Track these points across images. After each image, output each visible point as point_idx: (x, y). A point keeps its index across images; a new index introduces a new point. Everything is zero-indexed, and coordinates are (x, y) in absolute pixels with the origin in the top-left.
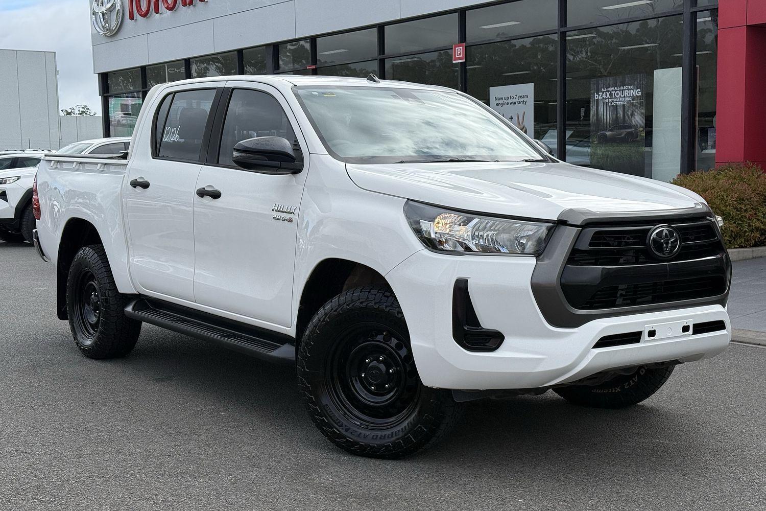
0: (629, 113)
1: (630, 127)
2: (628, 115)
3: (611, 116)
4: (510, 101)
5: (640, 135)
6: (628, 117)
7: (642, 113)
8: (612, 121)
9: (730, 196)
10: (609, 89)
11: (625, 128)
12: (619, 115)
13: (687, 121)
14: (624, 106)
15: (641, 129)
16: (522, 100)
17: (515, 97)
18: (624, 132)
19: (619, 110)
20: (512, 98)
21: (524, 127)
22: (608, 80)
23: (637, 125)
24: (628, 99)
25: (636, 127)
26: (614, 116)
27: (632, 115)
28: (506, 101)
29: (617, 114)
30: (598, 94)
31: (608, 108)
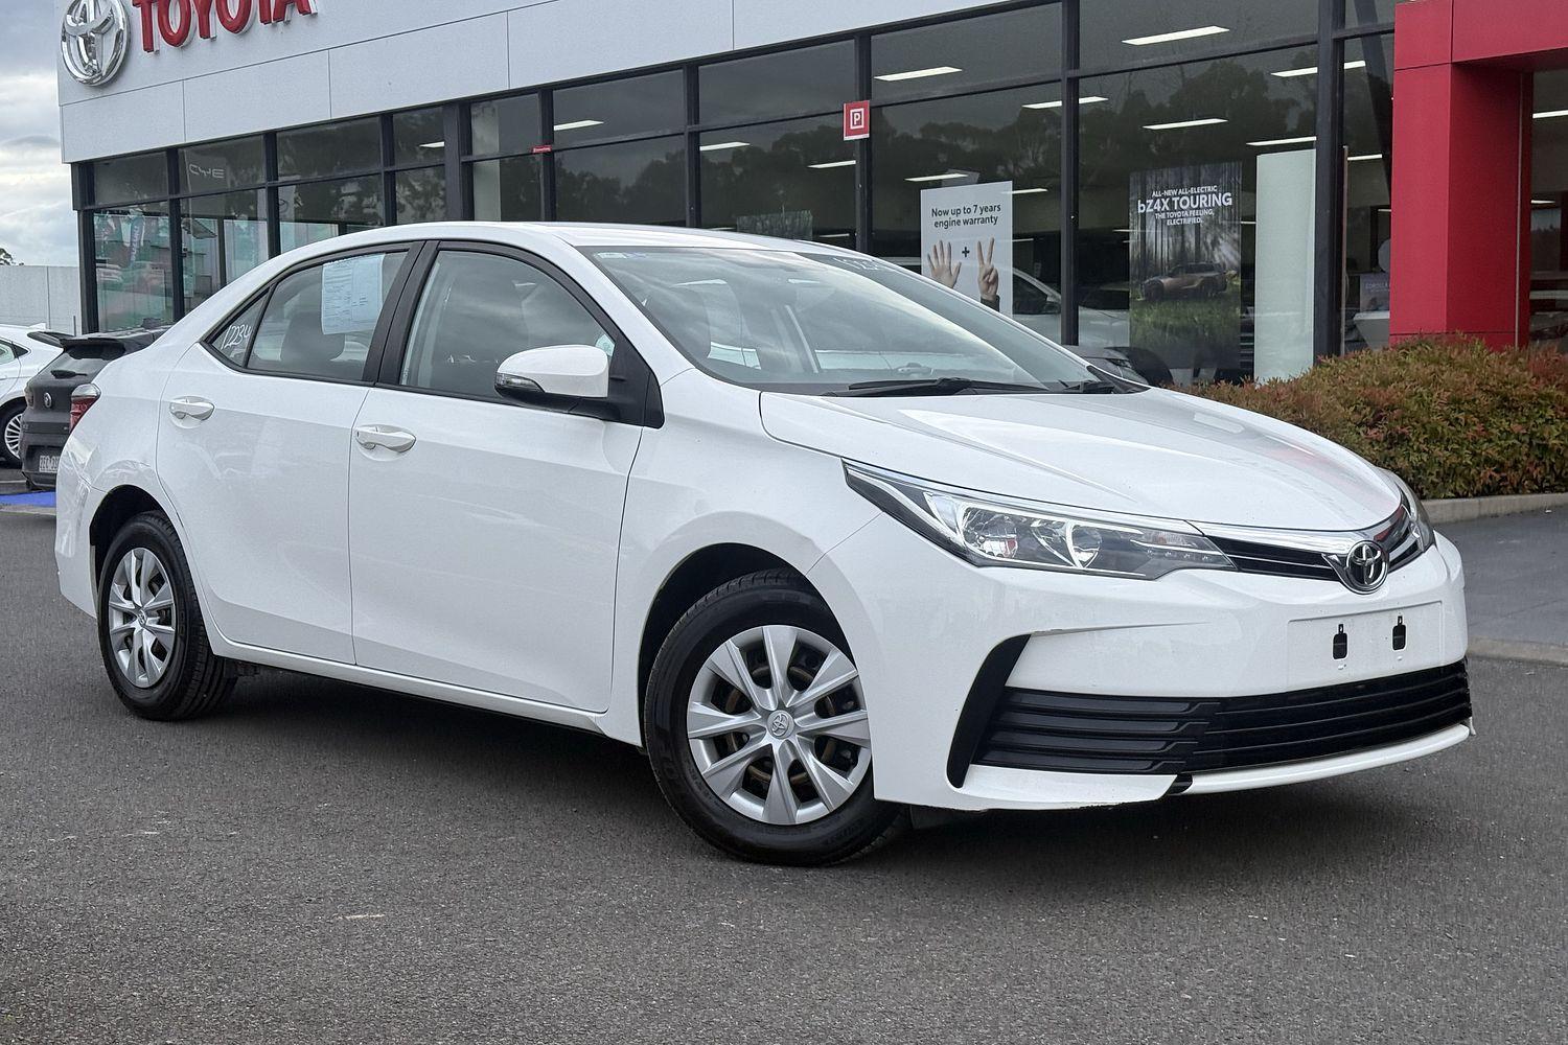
0: (1209, 241)
1: (1211, 268)
2: (1205, 243)
3: (1171, 246)
4: (963, 217)
5: (1231, 284)
6: (1207, 248)
7: (1235, 240)
8: (1174, 255)
9: (1436, 395)
10: (1168, 193)
11: (1201, 269)
12: (1187, 245)
13: (1326, 256)
14: (1197, 226)
15: (1233, 272)
16: (988, 214)
17: (973, 209)
18: (1198, 279)
19: (1187, 234)
20: (968, 211)
21: (992, 270)
22: (1165, 175)
23: (1224, 265)
24: (1206, 212)
25: (1221, 268)
26: (1178, 246)
27: (1215, 243)
28: (954, 218)
29: (1183, 243)
30: (1144, 202)
31: (1165, 231)
